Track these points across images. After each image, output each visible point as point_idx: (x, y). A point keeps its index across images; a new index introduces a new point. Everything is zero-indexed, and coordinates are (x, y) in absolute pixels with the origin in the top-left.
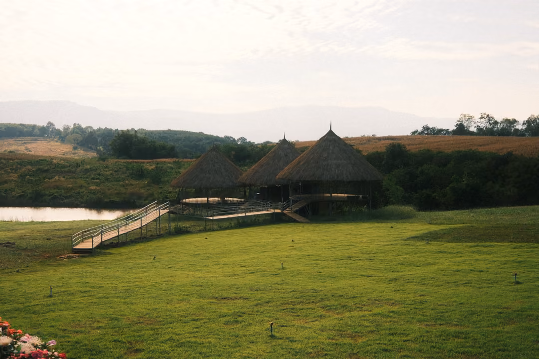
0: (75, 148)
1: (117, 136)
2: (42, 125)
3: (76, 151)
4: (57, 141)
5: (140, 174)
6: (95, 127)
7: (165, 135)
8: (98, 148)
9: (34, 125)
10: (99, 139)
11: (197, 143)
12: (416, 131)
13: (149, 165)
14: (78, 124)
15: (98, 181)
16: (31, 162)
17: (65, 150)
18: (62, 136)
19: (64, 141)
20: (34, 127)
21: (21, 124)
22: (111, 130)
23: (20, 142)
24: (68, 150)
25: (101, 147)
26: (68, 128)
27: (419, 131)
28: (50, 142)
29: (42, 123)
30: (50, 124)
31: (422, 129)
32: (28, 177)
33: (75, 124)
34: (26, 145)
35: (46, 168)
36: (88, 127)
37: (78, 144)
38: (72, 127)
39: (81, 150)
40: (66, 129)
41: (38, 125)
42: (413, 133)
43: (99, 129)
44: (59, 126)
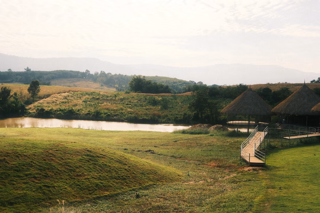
0: (102, 86)
1: (133, 78)
2: (82, 71)
3: (103, 87)
4: (91, 81)
5: (154, 103)
6: (113, 74)
7: (154, 79)
8: (115, 86)
9: (78, 71)
10: (116, 81)
11: (174, 85)
12: (314, 81)
13: (158, 97)
14: (103, 71)
15: (130, 106)
16: (88, 93)
17: (96, 87)
18: (94, 78)
19: (96, 81)
20: (78, 72)
21: (71, 71)
22: (122, 75)
23: (70, 81)
24: (98, 87)
25: (117, 85)
26: (98, 73)
27: (316, 80)
28: (87, 81)
29: (83, 70)
30: (87, 71)
31: (318, 79)
32: (88, 102)
33: (101, 72)
34: (74, 83)
35: (97, 97)
36: (109, 74)
37: (104, 83)
38: (100, 73)
39: (105, 86)
40: (96, 74)
41: (80, 71)
42: (312, 82)
43: (116, 75)
44: (92, 72)
